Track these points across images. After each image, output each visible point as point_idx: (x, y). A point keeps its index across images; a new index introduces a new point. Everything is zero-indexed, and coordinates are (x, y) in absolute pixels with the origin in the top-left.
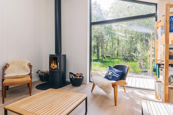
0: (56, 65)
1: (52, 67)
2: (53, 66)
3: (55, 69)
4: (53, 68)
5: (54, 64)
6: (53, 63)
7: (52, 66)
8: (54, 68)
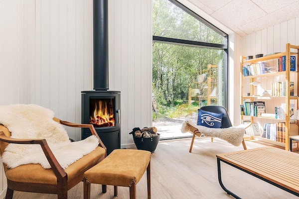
0: (106, 114)
1: (96, 119)
2: (98, 117)
3: (106, 125)
4: (100, 124)
5: (100, 113)
6: (98, 110)
7: (95, 116)
8: (103, 123)
